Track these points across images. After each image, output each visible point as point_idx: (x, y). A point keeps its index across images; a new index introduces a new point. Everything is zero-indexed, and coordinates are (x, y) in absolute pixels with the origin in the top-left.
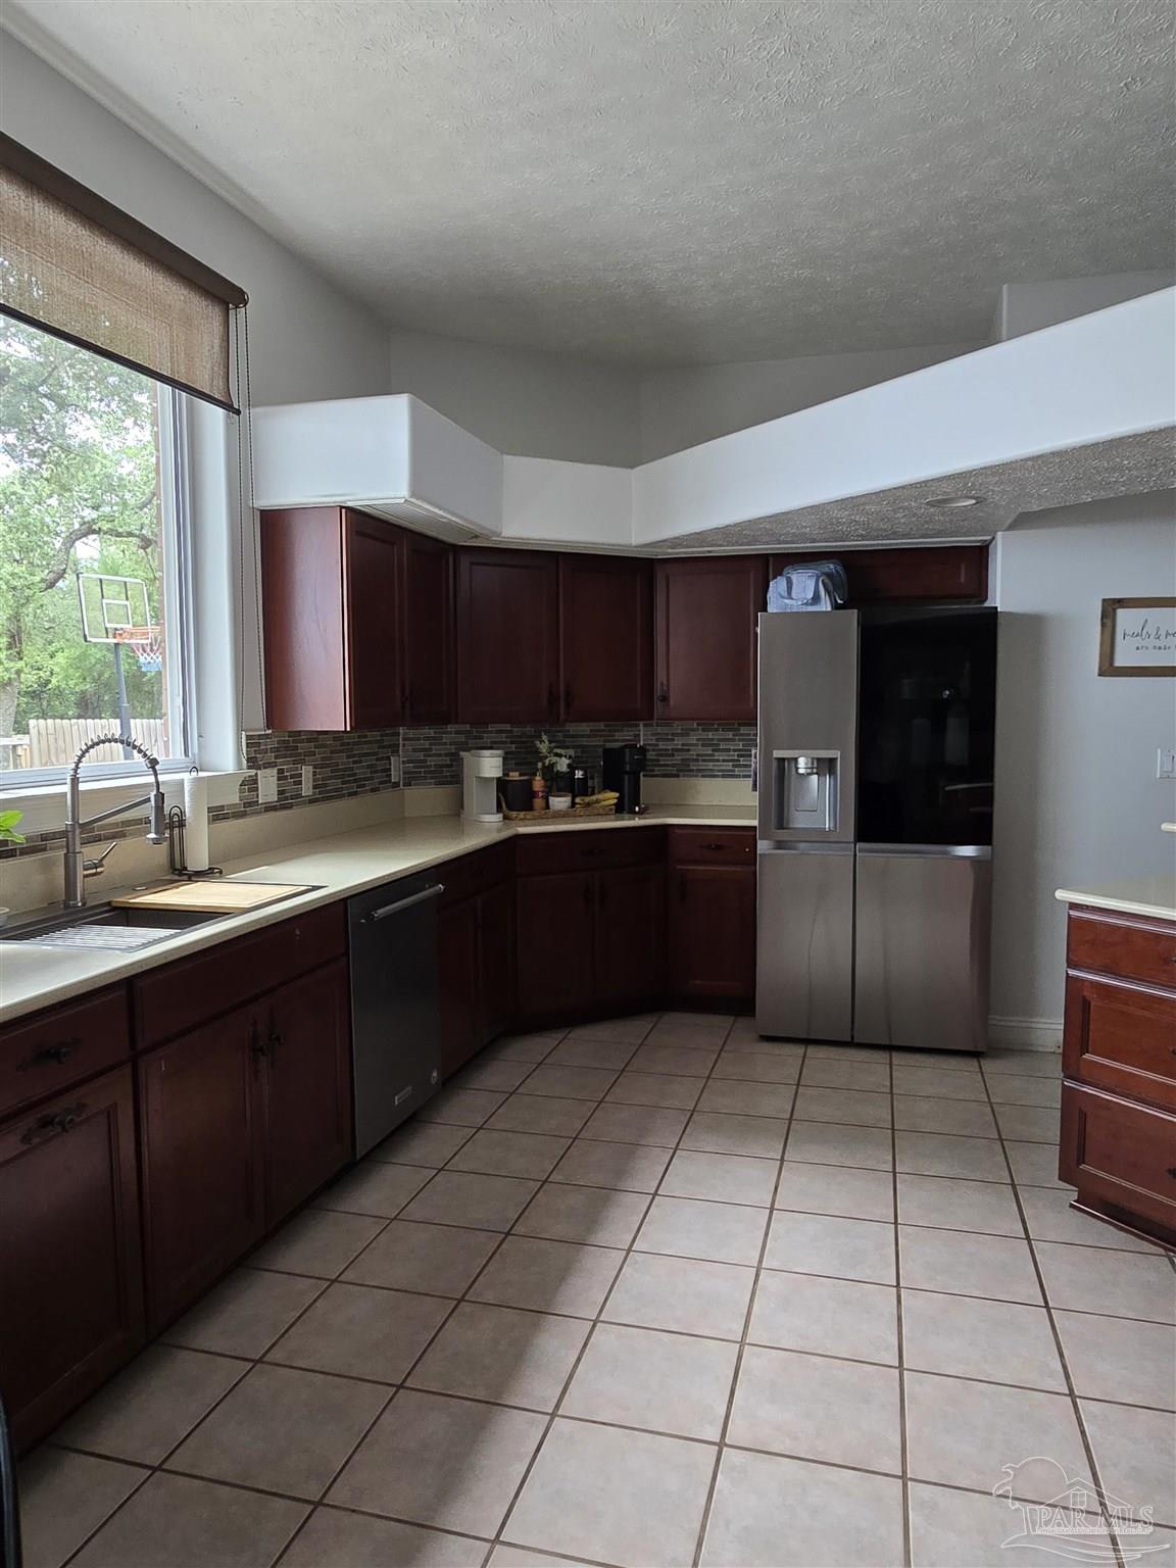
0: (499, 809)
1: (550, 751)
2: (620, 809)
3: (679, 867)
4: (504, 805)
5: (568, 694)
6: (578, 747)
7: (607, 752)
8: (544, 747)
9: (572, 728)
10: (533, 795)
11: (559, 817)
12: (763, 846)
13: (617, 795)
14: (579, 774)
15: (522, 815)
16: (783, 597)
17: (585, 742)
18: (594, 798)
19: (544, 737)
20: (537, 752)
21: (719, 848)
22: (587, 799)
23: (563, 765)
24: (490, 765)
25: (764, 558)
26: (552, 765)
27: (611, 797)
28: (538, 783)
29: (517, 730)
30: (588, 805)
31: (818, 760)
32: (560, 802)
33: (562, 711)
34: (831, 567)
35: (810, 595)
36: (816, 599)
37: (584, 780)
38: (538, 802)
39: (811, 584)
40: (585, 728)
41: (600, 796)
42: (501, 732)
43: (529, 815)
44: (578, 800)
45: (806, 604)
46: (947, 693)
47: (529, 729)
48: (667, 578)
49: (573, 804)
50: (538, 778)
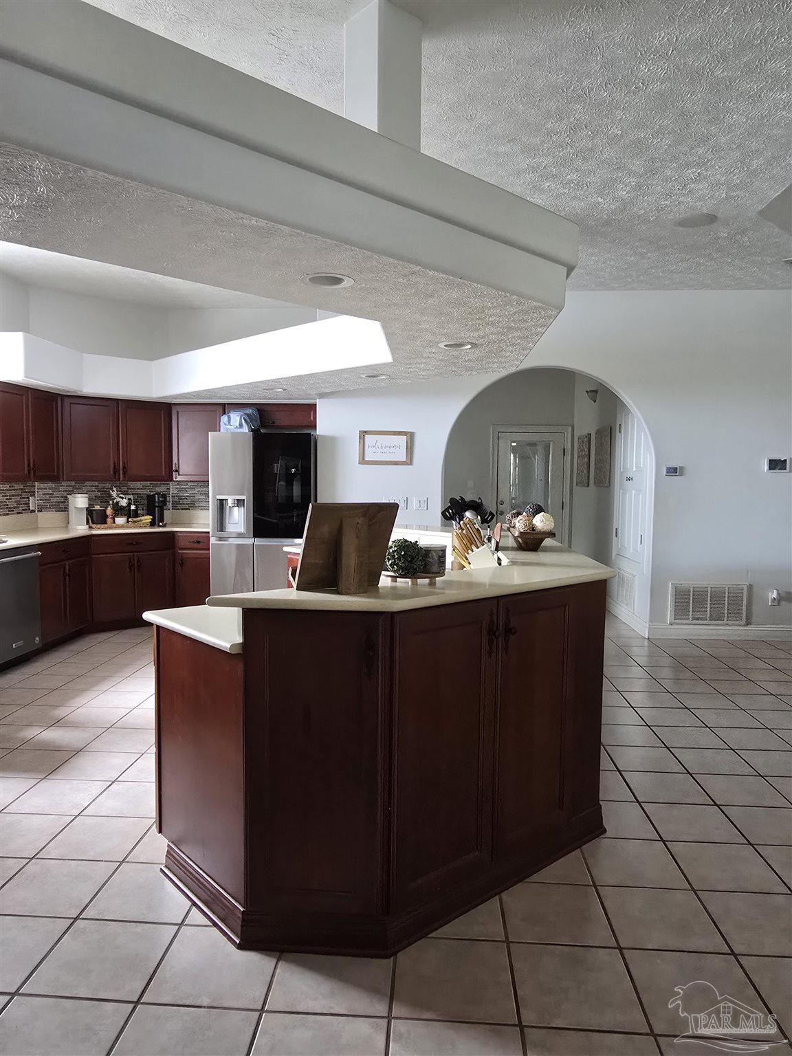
0: (88, 523)
1: (118, 495)
2: (152, 524)
3: (180, 551)
4: (90, 522)
5: (124, 468)
6: (136, 494)
7: (148, 496)
8: (114, 494)
9: (131, 485)
10: (106, 516)
11: (120, 526)
12: (213, 540)
13: (151, 517)
14: (133, 507)
15: (98, 526)
16: (225, 425)
17: (139, 492)
18: (139, 519)
19: (114, 489)
20: (111, 496)
21: (198, 542)
22: (135, 519)
23: (124, 503)
24: (80, 501)
25: (224, 405)
26: (117, 503)
27: (148, 518)
28: (109, 511)
29: (101, 486)
30: (135, 522)
31: (238, 500)
32: (120, 520)
33: (121, 476)
34: (249, 411)
35: (238, 424)
36: (241, 425)
37: (136, 511)
38: (109, 520)
39: (238, 419)
40: (139, 485)
41: (142, 518)
42: (93, 486)
43: (103, 526)
44: (130, 520)
45: (237, 427)
46: (293, 470)
47: (108, 485)
48: (178, 412)
49: (128, 522)
50: (109, 508)
